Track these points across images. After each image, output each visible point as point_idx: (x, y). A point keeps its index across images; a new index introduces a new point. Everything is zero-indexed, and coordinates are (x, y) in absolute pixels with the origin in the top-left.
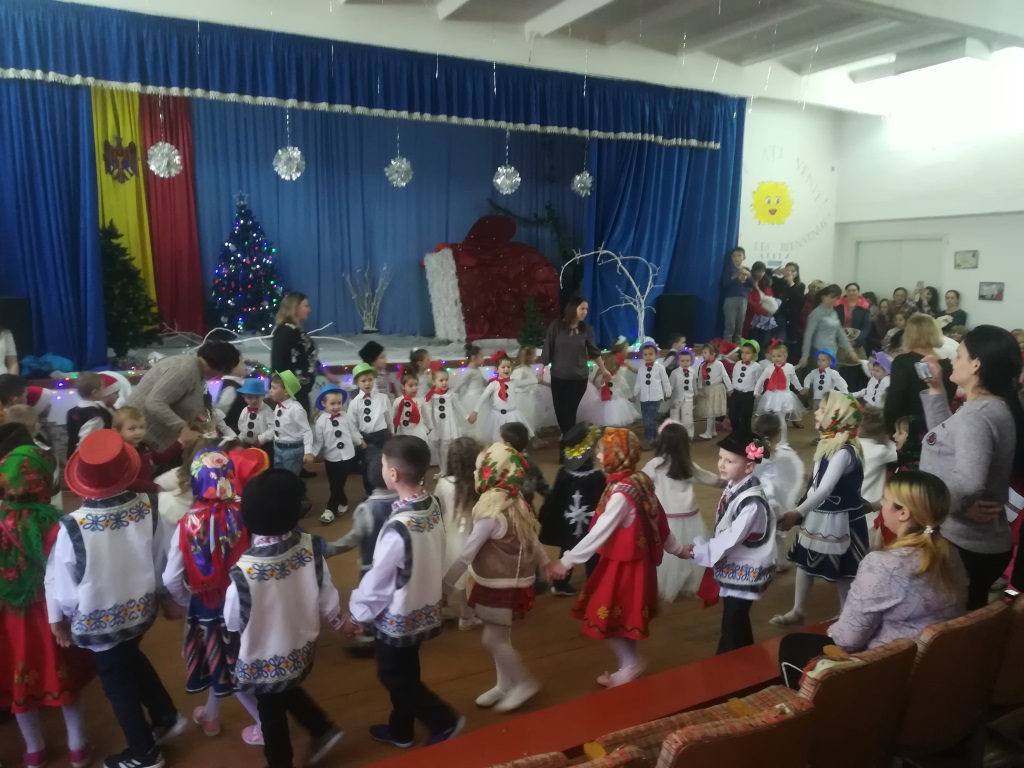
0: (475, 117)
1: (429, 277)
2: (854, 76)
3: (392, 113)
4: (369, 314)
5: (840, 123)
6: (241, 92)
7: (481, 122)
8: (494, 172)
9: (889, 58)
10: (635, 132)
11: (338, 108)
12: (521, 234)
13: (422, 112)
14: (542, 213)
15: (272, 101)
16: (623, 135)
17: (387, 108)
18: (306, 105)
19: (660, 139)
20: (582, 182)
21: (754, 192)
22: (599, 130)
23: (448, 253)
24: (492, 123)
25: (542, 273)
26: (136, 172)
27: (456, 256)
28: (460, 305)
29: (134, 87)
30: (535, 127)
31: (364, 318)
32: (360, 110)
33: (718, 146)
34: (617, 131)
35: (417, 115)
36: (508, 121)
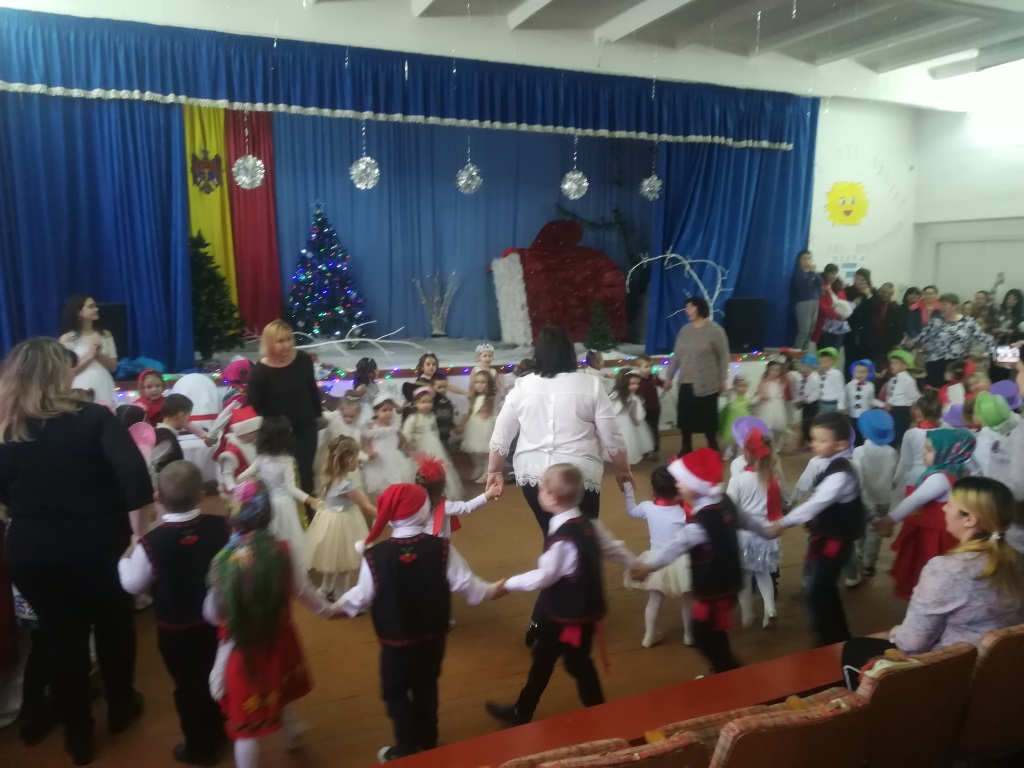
0: (544, 123)
1: (497, 282)
2: (934, 73)
3: (463, 122)
4: (438, 318)
5: (919, 121)
6: (321, 106)
7: (550, 129)
8: (561, 178)
9: (971, 54)
10: (705, 134)
11: (412, 118)
12: (589, 238)
13: (492, 121)
14: (609, 217)
15: (349, 113)
16: (692, 138)
17: (459, 117)
18: (382, 117)
19: (730, 141)
20: (651, 186)
21: (828, 193)
22: (668, 134)
23: (515, 257)
24: (560, 129)
25: (608, 277)
26: (220, 183)
27: (523, 261)
28: (527, 309)
29: (223, 103)
30: (604, 133)
31: (433, 322)
32: (432, 120)
33: (791, 147)
34: (686, 134)
35: (487, 124)
36: (576, 127)
